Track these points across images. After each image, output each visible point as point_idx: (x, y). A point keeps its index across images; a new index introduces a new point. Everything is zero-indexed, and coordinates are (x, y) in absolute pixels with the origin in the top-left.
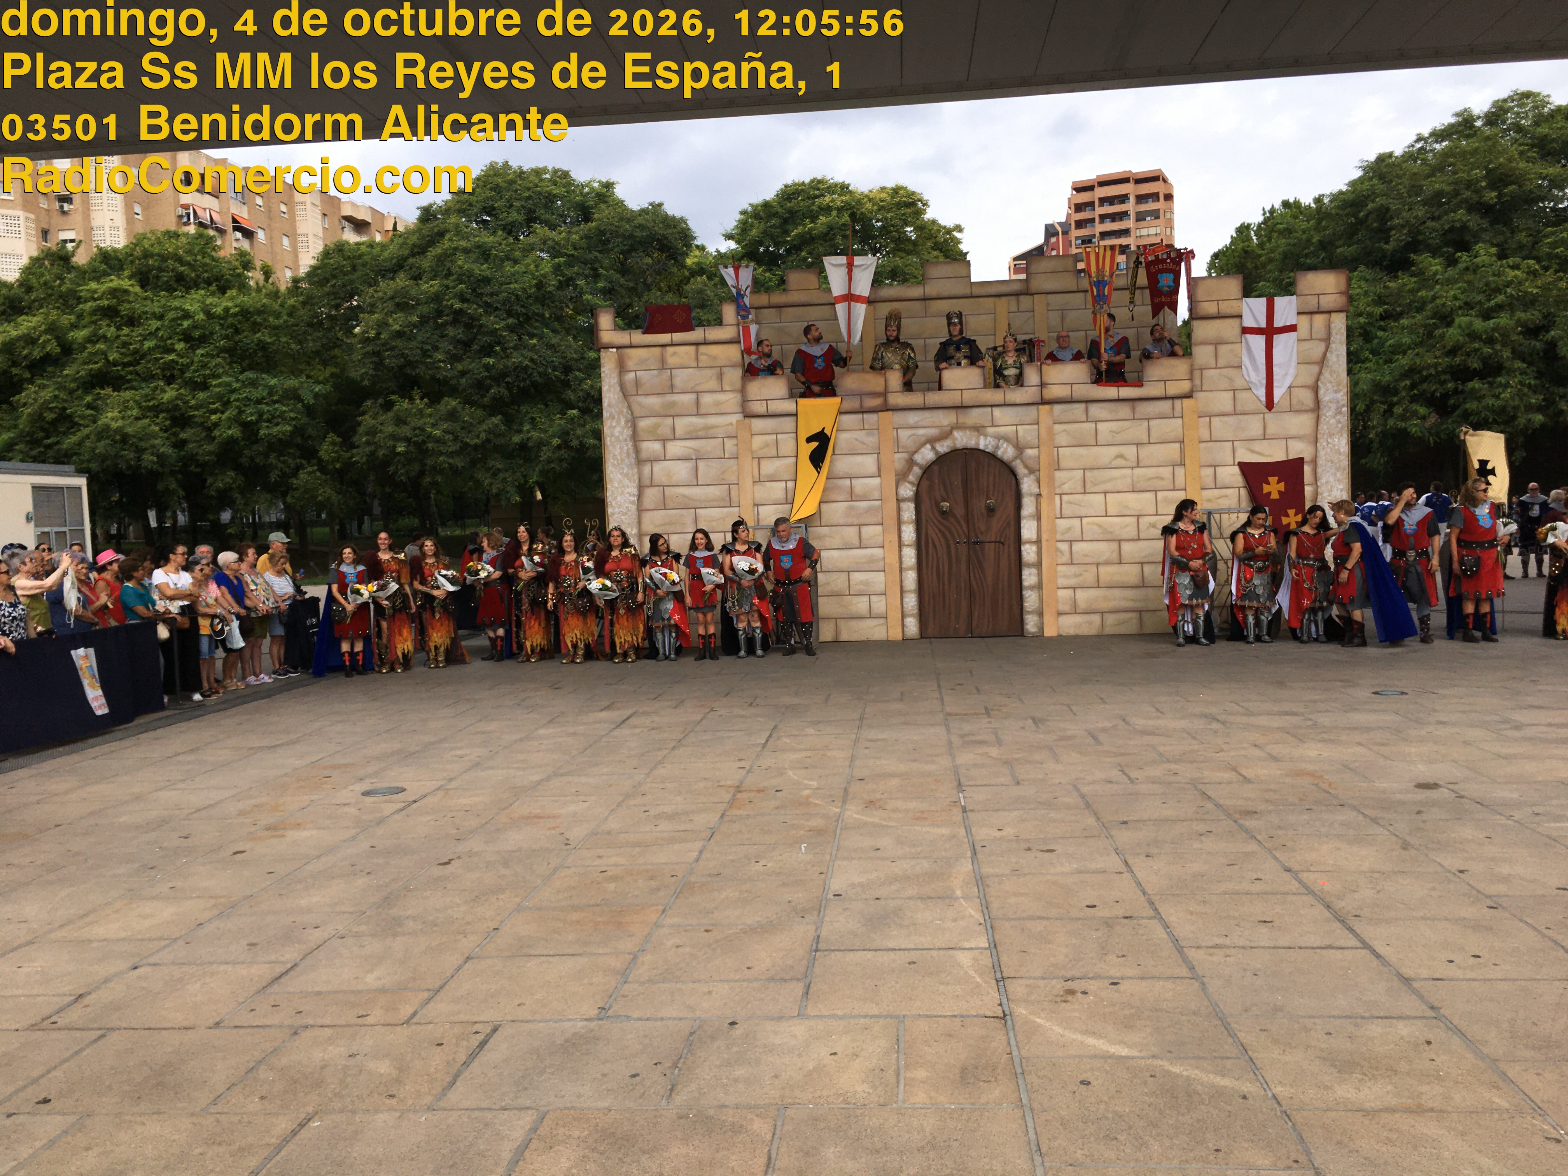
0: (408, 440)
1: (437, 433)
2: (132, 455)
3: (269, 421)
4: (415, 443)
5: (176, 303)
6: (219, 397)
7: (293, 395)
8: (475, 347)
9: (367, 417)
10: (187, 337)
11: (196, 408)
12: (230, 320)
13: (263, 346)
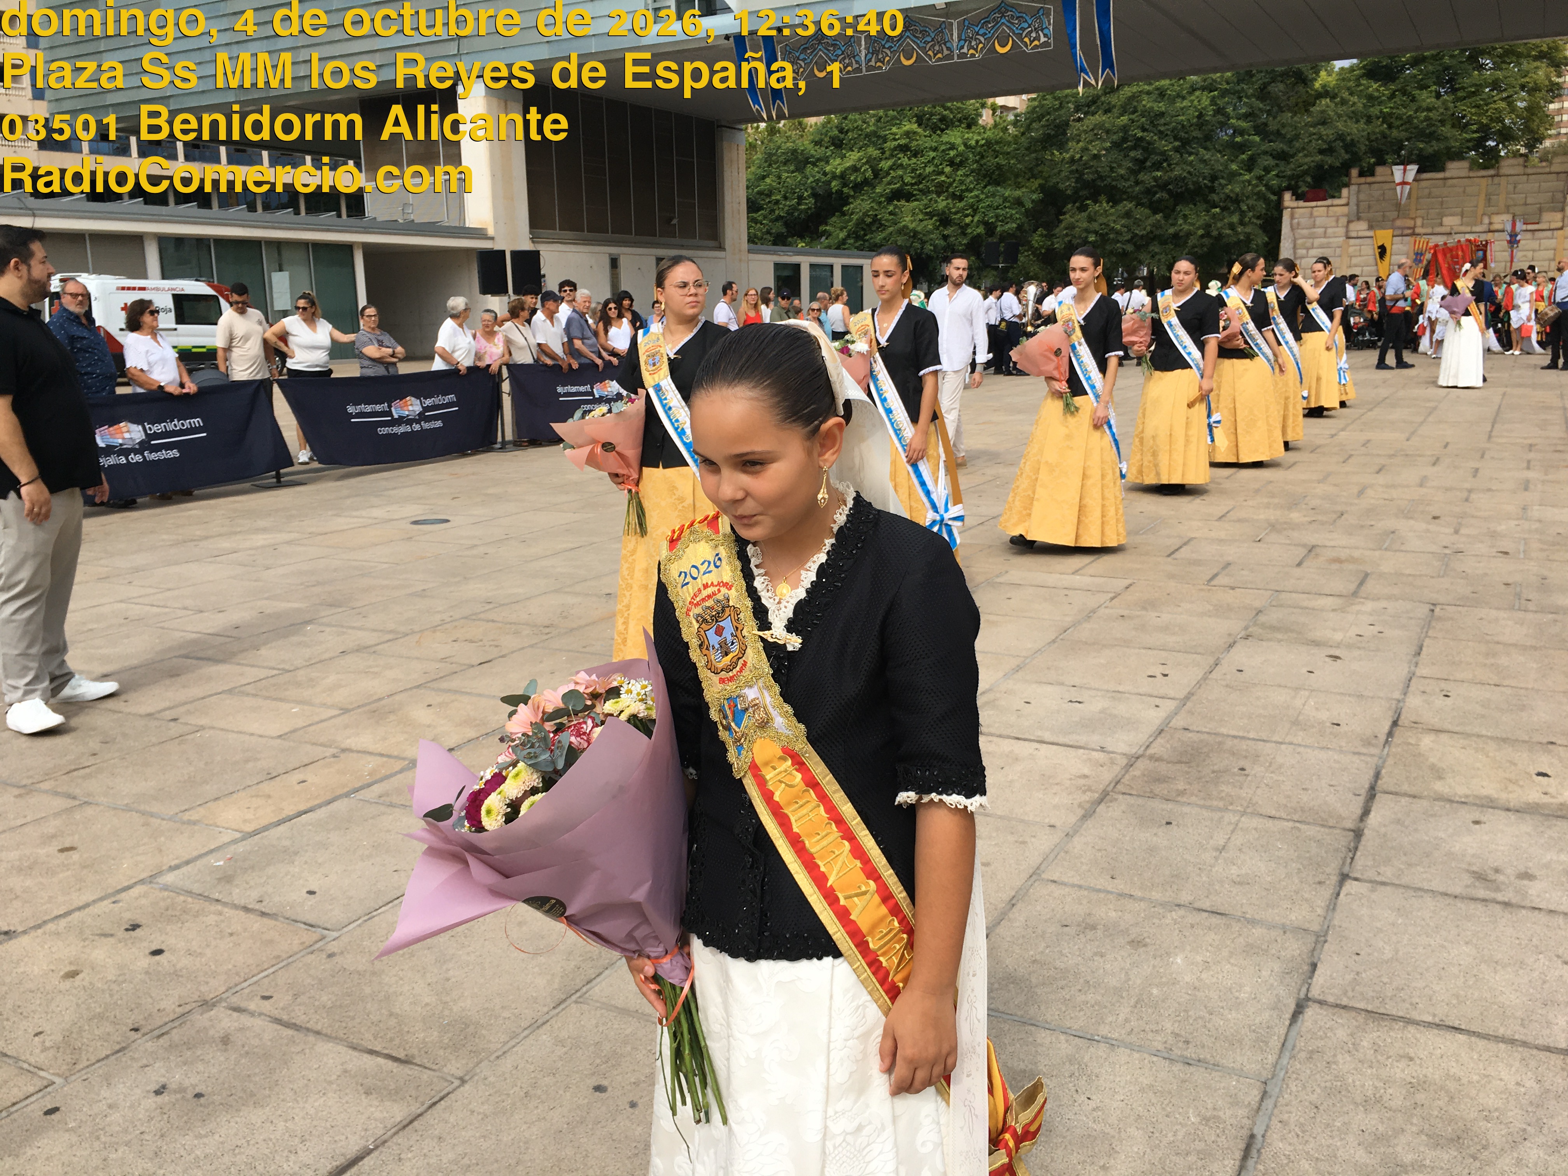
0: (1096, 233)
1: (1118, 227)
2: (919, 246)
3: (1002, 221)
4: (1101, 235)
5: (945, 138)
6: (972, 206)
7: (1019, 202)
8: (1148, 164)
9: (1067, 216)
10: (952, 163)
11: (956, 213)
12: (979, 149)
13: (999, 167)
